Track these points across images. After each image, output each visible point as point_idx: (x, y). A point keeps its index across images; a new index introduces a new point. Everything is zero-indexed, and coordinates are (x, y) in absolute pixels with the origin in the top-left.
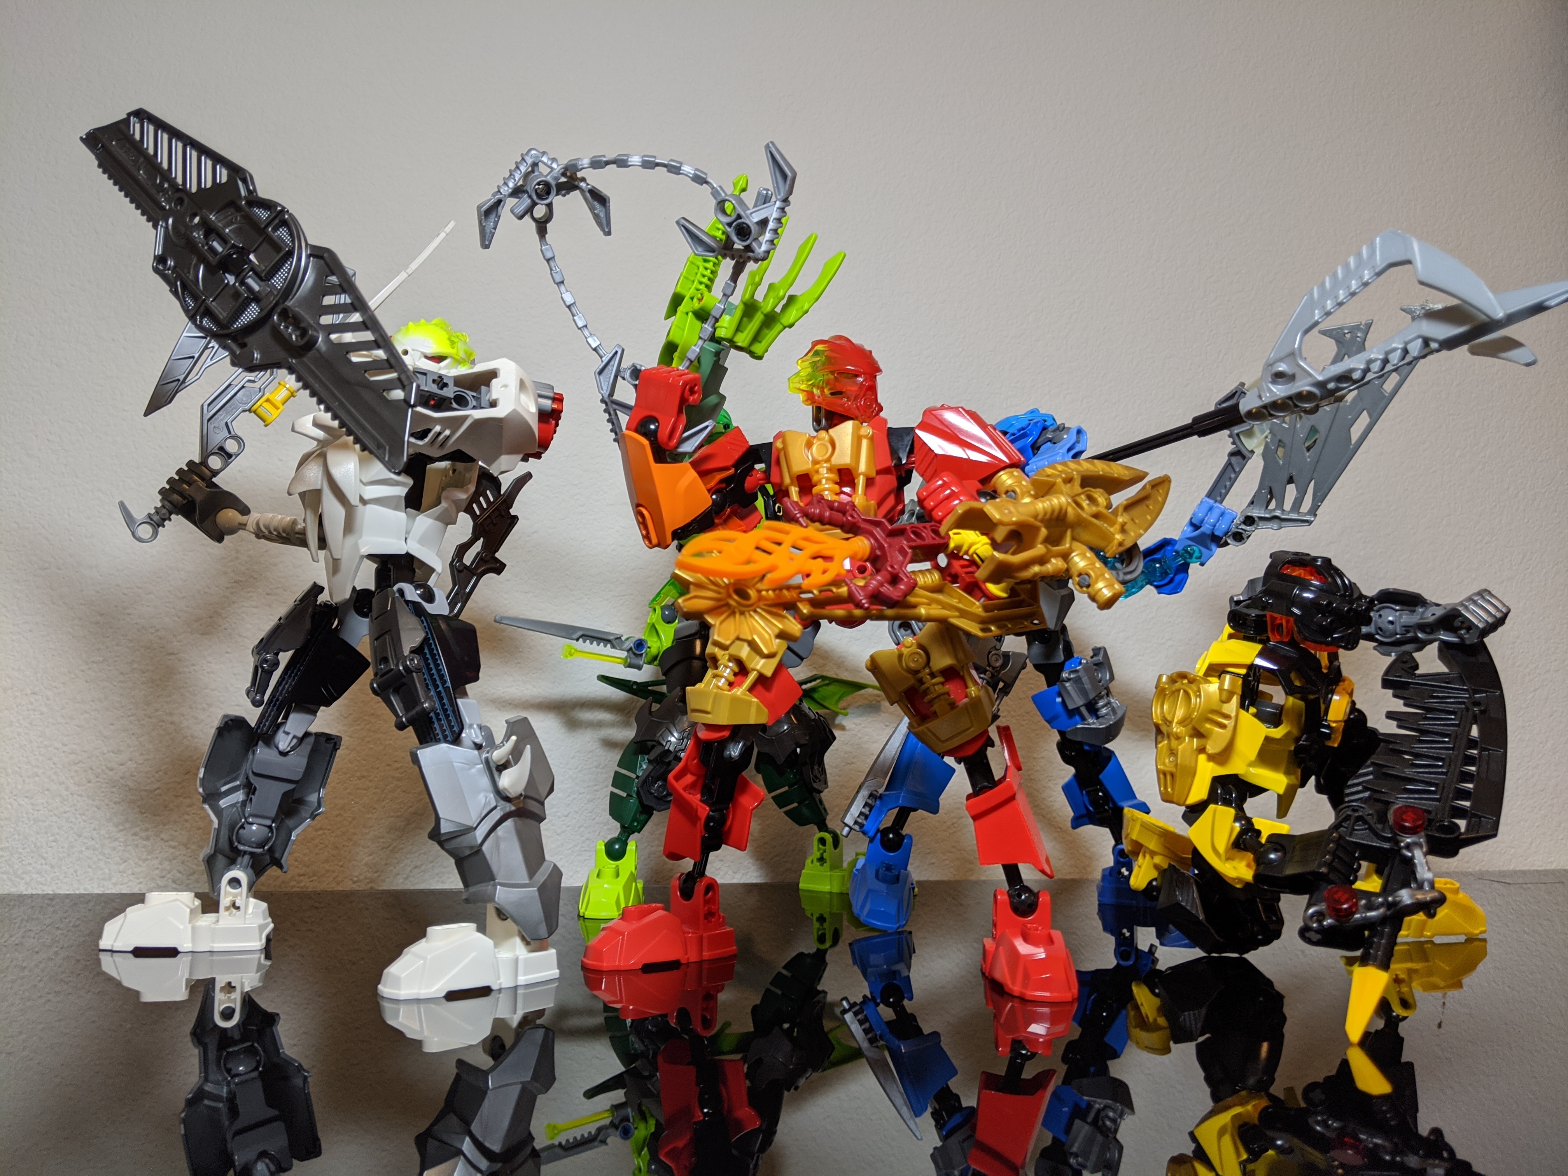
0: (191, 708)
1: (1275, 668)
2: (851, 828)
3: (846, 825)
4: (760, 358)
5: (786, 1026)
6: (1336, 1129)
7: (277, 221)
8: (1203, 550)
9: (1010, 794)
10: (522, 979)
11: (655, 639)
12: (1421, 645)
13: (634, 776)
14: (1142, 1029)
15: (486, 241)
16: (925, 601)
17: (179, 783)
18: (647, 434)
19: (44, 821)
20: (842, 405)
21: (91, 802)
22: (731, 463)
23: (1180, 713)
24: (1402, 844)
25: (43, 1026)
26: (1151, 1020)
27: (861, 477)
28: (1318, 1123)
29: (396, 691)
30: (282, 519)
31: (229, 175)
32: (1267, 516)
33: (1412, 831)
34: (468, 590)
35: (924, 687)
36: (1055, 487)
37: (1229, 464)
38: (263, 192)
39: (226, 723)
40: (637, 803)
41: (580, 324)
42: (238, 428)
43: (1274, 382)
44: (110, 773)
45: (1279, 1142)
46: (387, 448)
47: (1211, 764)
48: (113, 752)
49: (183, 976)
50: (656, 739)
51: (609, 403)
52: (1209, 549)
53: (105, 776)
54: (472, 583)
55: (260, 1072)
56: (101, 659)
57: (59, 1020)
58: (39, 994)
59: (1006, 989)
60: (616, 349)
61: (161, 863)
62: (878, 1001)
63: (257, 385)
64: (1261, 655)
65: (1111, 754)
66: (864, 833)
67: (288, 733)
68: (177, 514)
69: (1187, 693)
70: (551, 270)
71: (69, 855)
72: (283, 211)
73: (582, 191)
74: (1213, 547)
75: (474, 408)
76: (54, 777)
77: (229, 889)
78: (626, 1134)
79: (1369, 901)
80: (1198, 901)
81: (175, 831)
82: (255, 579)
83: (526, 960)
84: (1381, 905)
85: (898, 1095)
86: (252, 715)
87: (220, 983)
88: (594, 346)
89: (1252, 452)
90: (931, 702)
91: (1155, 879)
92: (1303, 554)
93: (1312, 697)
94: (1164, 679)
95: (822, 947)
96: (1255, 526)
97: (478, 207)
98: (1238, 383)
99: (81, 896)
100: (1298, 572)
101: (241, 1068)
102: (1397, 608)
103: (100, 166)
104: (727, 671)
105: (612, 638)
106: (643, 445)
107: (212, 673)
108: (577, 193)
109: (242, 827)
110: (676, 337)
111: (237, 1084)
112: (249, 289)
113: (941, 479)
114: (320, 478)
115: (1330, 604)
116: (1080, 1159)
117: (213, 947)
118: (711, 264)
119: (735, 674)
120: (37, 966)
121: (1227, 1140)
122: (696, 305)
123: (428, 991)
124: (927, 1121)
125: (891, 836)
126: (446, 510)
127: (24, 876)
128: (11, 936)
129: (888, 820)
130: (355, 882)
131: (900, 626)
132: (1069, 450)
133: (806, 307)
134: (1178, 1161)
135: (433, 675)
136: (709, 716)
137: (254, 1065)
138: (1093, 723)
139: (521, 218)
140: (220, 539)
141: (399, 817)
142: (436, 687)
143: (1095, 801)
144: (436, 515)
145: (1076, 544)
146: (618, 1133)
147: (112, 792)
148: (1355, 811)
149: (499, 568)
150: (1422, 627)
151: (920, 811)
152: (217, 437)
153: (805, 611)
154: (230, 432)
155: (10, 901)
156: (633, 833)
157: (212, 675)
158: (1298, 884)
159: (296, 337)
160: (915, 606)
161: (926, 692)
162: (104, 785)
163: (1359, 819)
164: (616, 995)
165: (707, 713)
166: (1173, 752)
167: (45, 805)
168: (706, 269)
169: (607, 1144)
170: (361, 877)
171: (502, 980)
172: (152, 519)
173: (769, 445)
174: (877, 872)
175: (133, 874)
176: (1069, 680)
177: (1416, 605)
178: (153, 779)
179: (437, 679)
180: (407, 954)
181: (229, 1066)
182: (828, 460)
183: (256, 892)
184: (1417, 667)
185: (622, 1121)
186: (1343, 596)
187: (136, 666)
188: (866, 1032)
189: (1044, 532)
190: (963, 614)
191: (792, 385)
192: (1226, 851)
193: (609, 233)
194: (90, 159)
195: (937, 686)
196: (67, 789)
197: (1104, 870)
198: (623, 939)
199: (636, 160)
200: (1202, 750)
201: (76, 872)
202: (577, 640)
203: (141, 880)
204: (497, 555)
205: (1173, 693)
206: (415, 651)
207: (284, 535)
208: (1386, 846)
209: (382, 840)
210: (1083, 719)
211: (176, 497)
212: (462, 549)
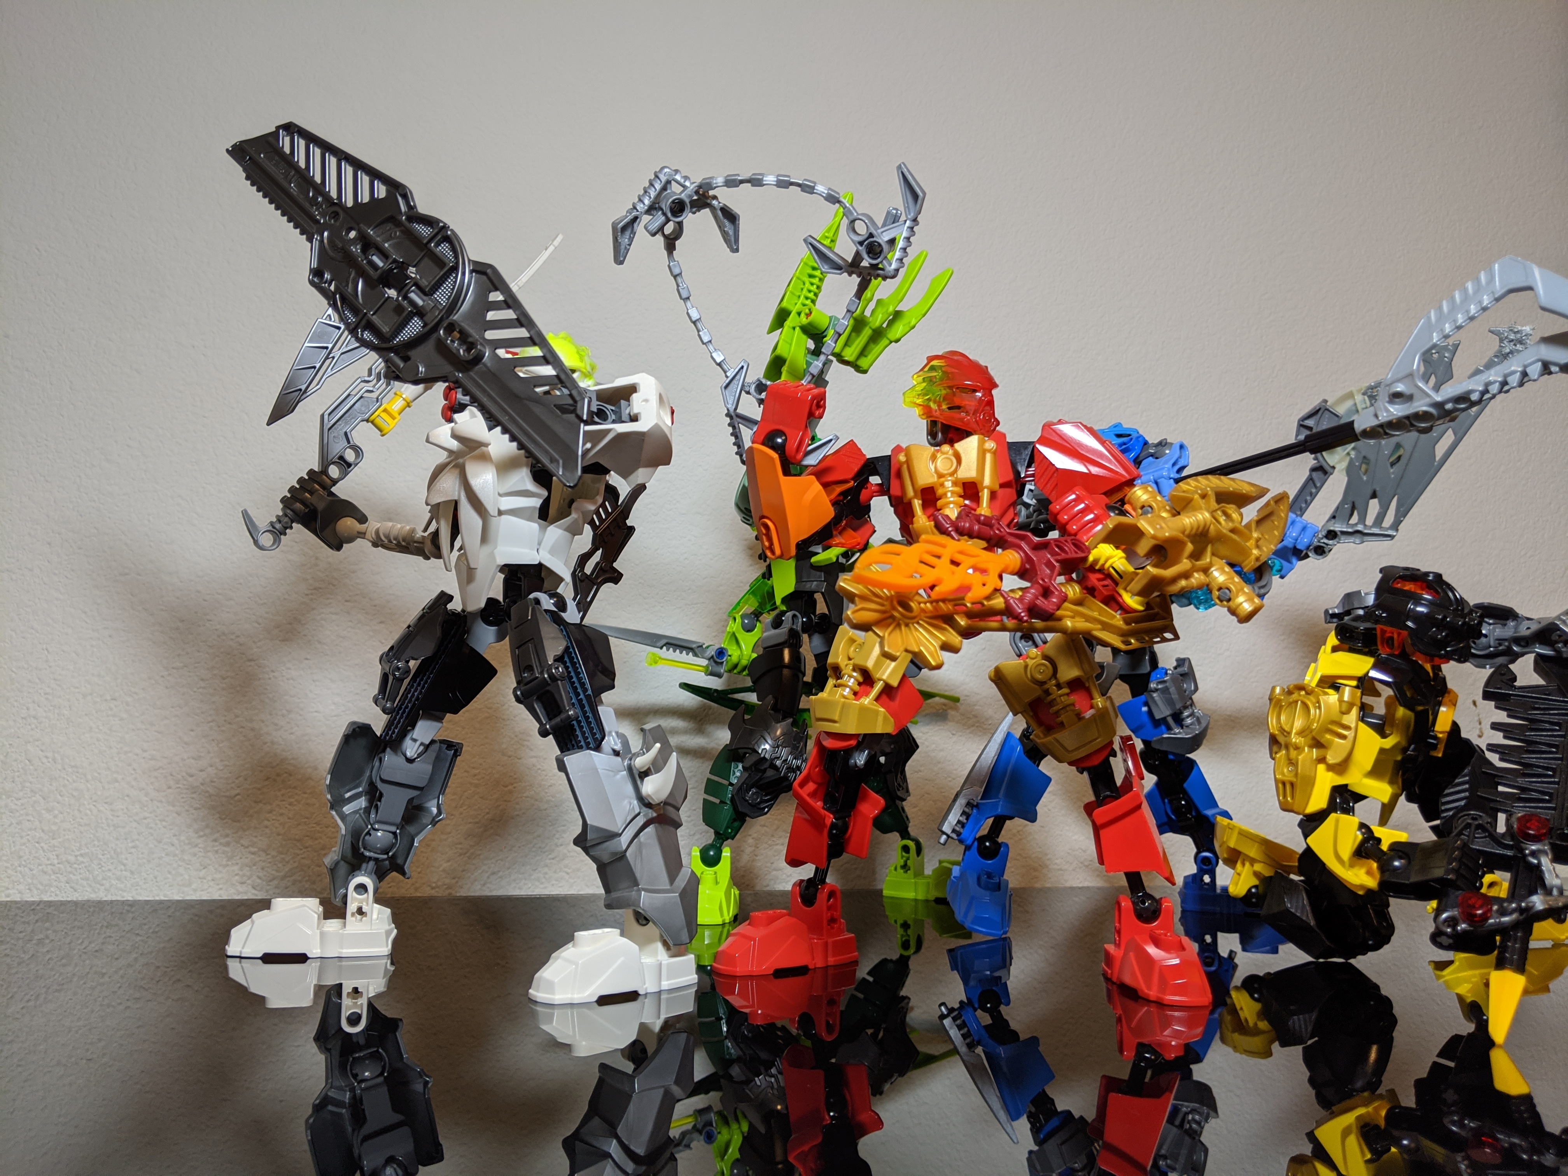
0: (271, 714)
1: (1390, 680)
2: (948, 836)
3: (944, 833)
4: (865, 372)
5: (870, 1031)
6: (1472, 1129)
7: (439, 237)
8: (1285, 563)
9: (1138, 803)
10: (666, 984)
11: (735, 647)
12: (1515, 657)
13: (725, 782)
14: (1241, 1034)
15: (619, 257)
16: (1069, 613)
17: (259, 789)
18: (774, 447)
19: (124, 827)
20: (962, 419)
21: (171, 808)
22: (851, 476)
23: (1298, 724)
24: (1527, 852)
25: (123, 1032)
26: (1251, 1024)
27: (986, 490)
28: (1454, 1123)
29: (540, 699)
30: (402, 528)
31: (387, 191)
32: (1350, 530)
33: (1536, 839)
34: (589, 599)
35: (1050, 698)
36: (1192, 503)
37: (1310, 479)
38: (423, 208)
39: (354, 730)
40: (731, 809)
41: (706, 339)
42: (357, 437)
43: (1391, 402)
44: (190, 779)
45: (1405, 1142)
46: (561, 462)
47: (1330, 774)
48: (193, 758)
49: (312, 982)
50: (751, 746)
51: (734, 417)
52: (1290, 562)
53: (185, 782)
54: (592, 593)
55: (385, 1078)
56: (181, 665)
57: (138, 1027)
58: (119, 1001)
59: (1140, 994)
60: (742, 364)
61: (241, 869)
62: (976, 1006)
63: (374, 395)
64: (1375, 667)
65: (1192, 763)
66: (961, 841)
67: (415, 740)
68: (298, 522)
69: (1305, 706)
70: (678, 286)
71: (149, 861)
72: (445, 227)
73: (713, 209)
74: (1294, 560)
75: (614, 422)
76: (134, 783)
77: (355, 894)
78: (710, 1138)
79: (1501, 906)
80: (1308, 908)
81: (256, 837)
82: (334, 585)
83: (668, 964)
84: (1514, 911)
85: (996, 1099)
86: (378, 721)
87: (347, 989)
88: (718, 361)
89: (1334, 468)
90: (1057, 714)
91: (1256, 887)
92: (1413, 569)
93: (1420, 708)
94: (1278, 690)
95: (906, 953)
96: (1337, 540)
97: (613, 223)
98: (1321, 400)
99: (161, 902)
100: (1409, 587)
101: (367, 1074)
102: (1491, 621)
103: (247, 178)
104: (851, 680)
105: (694, 646)
106: (772, 459)
107: (292, 679)
108: (707, 211)
109: (369, 833)
110: (782, 351)
111: (362, 1090)
112: (412, 303)
113: (1074, 493)
114: (457, 489)
115: (1445, 617)
116: (1168, 1161)
117: (341, 953)
118: (817, 279)
119: (860, 684)
120: (116, 972)
121: (1353, 1141)
122: (804, 320)
123: (580, 995)
124: (1023, 1125)
125: (987, 844)
126: (576, 521)
127: (104, 882)
128: (90, 943)
129: (985, 829)
130: (433, 888)
131: (1021, 638)
132: (1174, 464)
133: (913, 323)
134: (1298, 1161)
135: (574, 683)
136: (837, 725)
137: (380, 1070)
138: (1179, 733)
139: (654, 235)
140: (339, 548)
141: (476, 823)
142: (578, 695)
143: (1177, 810)
144: (565, 527)
145: (1215, 559)
146: (702, 1138)
147: (193, 798)
148: (1474, 819)
149: (616, 577)
150: (1518, 640)
151: (1016, 818)
152: (337, 447)
153: (962, 623)
154: (349, 442)
155: (90, 907)
156: (727, 839)
157: (291, 681)
158: (1421, 892)
159: (464, 351)
160: (1060, 619)
161: (1052, 703)
162: (185, 791)
163: (1479, 827)
164: (747, 1000)
165: (834, 722)
166: (1292, 762)
167: (125, 811)
168: (812, 284)
169: (691, 1149)
170: (439, 883)
171: (647, 986)
172: (274, 527)
173: (888, 458)
174: (979, 879)
175: (213, 880)
176: (1156, 690)
177: (1507, 619)
178: (233, 785)
179: (578, 686)
180: (557, 958)
181: (354, 1072)
182: (952, 474)
183: (379, 900)
184: (1515, 679)
185: (705, 1126)
186: (1456, 610)
187: (216, 672)
188: (964, 1036)
189: (1190, 547)
190: (1106, 627)
191: (907, 400)
192: (1350, 859)
193: (737, 250)
194: (237, 171)
195: (1062, 696)
196: (147, 795)
197: (1186, 877)
198: (754, 943)
199: (770, 179)
200: (1322, 760)
201: (156, 878)
202: (661, 648)
203: (221, 886)
204: (615, 565)
205: (1290, 704)
206: (559, 659)
207: (403, 543)
208: (1509, 853)
209: (459, 846)
210: (1169, 728)
211: (298, 506)
212: (584, 559)
